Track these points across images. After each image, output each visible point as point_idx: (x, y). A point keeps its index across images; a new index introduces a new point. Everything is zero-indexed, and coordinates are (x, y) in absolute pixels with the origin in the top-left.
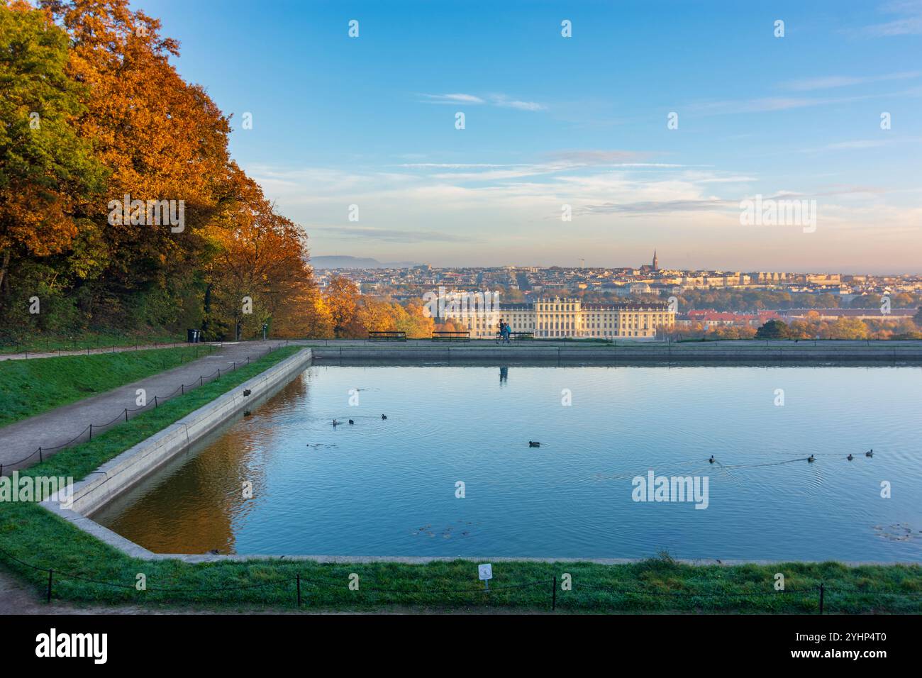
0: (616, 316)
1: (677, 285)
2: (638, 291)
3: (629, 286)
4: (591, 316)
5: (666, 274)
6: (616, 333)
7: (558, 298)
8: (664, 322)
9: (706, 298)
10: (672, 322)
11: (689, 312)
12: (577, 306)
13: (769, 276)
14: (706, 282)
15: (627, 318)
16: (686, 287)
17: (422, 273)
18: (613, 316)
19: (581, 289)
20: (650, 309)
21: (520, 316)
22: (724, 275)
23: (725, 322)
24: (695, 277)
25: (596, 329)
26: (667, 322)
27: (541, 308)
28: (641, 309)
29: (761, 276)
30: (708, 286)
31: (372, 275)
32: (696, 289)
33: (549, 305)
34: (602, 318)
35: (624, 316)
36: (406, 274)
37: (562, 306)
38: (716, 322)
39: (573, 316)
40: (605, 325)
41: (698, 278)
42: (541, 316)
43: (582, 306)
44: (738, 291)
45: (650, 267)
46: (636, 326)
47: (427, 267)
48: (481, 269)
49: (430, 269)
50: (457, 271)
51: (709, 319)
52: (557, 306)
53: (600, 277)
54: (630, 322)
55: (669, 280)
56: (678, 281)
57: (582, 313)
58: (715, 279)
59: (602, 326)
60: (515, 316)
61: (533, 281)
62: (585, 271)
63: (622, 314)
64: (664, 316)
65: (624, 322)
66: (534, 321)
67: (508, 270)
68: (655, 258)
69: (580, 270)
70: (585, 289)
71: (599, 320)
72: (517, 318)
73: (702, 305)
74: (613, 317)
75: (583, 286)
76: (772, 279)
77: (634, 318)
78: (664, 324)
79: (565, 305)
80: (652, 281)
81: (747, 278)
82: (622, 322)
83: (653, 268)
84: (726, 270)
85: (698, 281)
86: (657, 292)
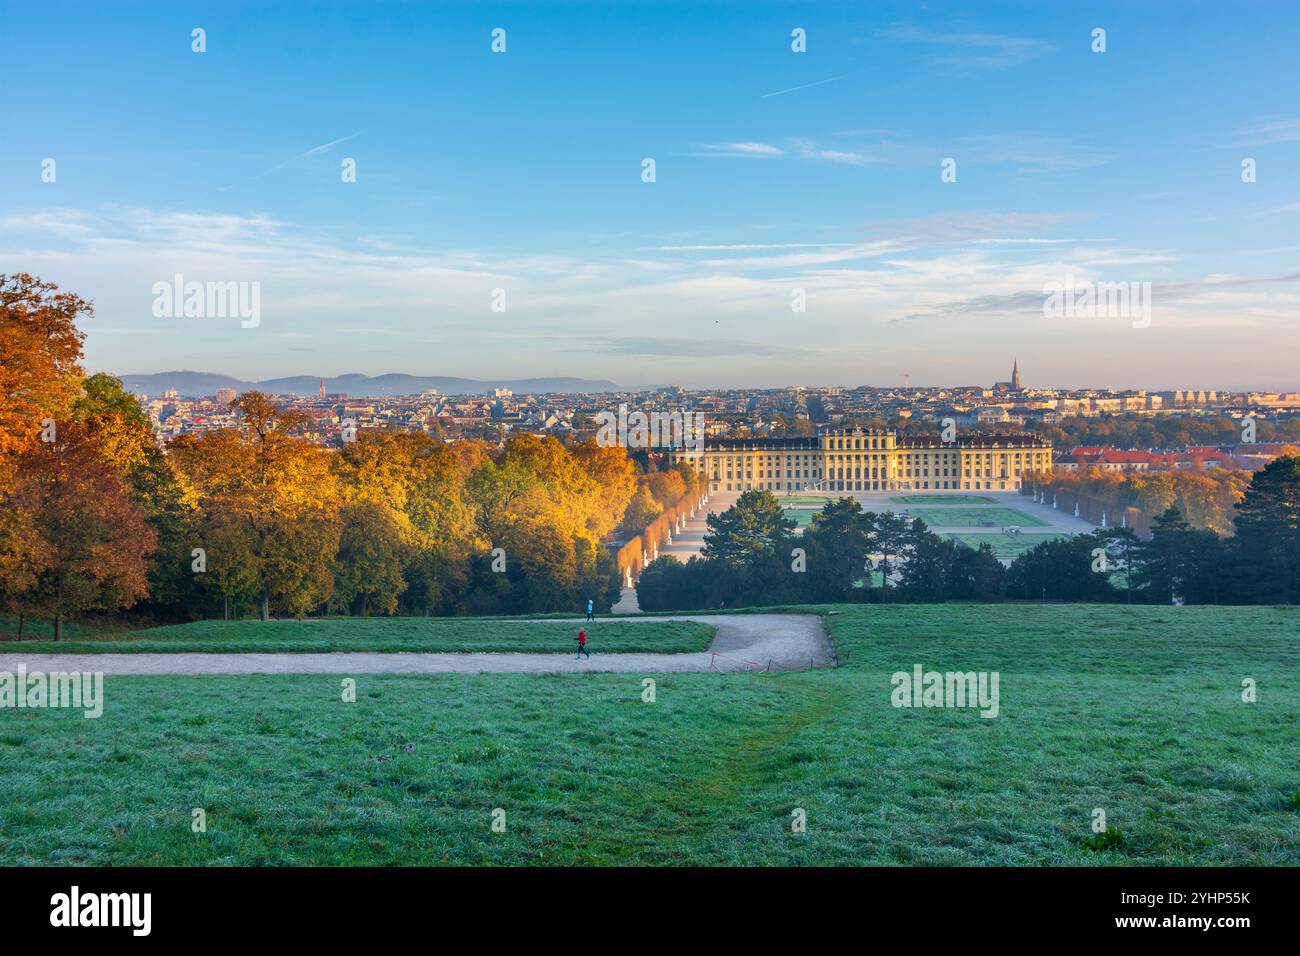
0: (954, 456)
1: (1050, 410)
2: (991, 419)
3: (976, 412)
4: (913, 458)
5: (1032, 394)
6: (955, 485)
7: (858, 428)
8: (1035, 466)
9: (1097, 429)
10: (1047, 465)
11: (1073, 451)
12: (891, 442)
13: (1191, 397)
14: (1094, 407)
15: (973, 459)
16: (1064, 414)
17: (668, 397)
18: (950, 457)
19: (903, 418)
20: (1010, 445)
21: (797, 458)
22: (1121, 395)
23: (1134, 465)
24: (1078, 399)
25: (922, 479)
26: (1039, 466)
27: (832, 446)
28: (996, 445)
29: (1179, 396)
30: (1097, 412)
31: (594, 401)
32: (1080, 416)
33: (845, 440)
34: (931, 460)
35: (968, 456)
36: (644, 400)
37: (866, 442)
38: (1119, 466)
39: (884, 457)
40: (937, 472)
41: (1083, 401)
42: (832, 458)
43: (898, 441)
44: (1145, 418)
45: (1007, 384)
46: (988, 472)
47: (677, 389)
48: (755, 391)
49: (681, 391)
50: (719, 394)
51: (1108, 462)
52: (858, 442)
53: (933, 399)
54: (978, 467)
55: (1038, 404)
56: (1052, 404)
57: (899, 452)
58: (1108, 401)
59: (931, 472)
60: (789, 458)
61: (831, 407)
62: (910, 392)
63: (964, 453)
64: (1034, 457)
65: (968, 467)
66: (821, 466)
67: (795, 392)
68: (1015, 372)
69: (902, 391)
70: (909, 418)
71: (926, 463)
72: (793, 461)
73: (1091, 440)
74: (950, 459)
75: (907, 414)
76: (1196, 401)
77: (984, 459)
78: (1034, 469)
79: (871, 440)
80: (1012, 405)
81: (1157, 400)
82: (964, 467)
83: (1012, 386)
84: (1123, 389)
85: (1081, 405)
86: (1020, 421)
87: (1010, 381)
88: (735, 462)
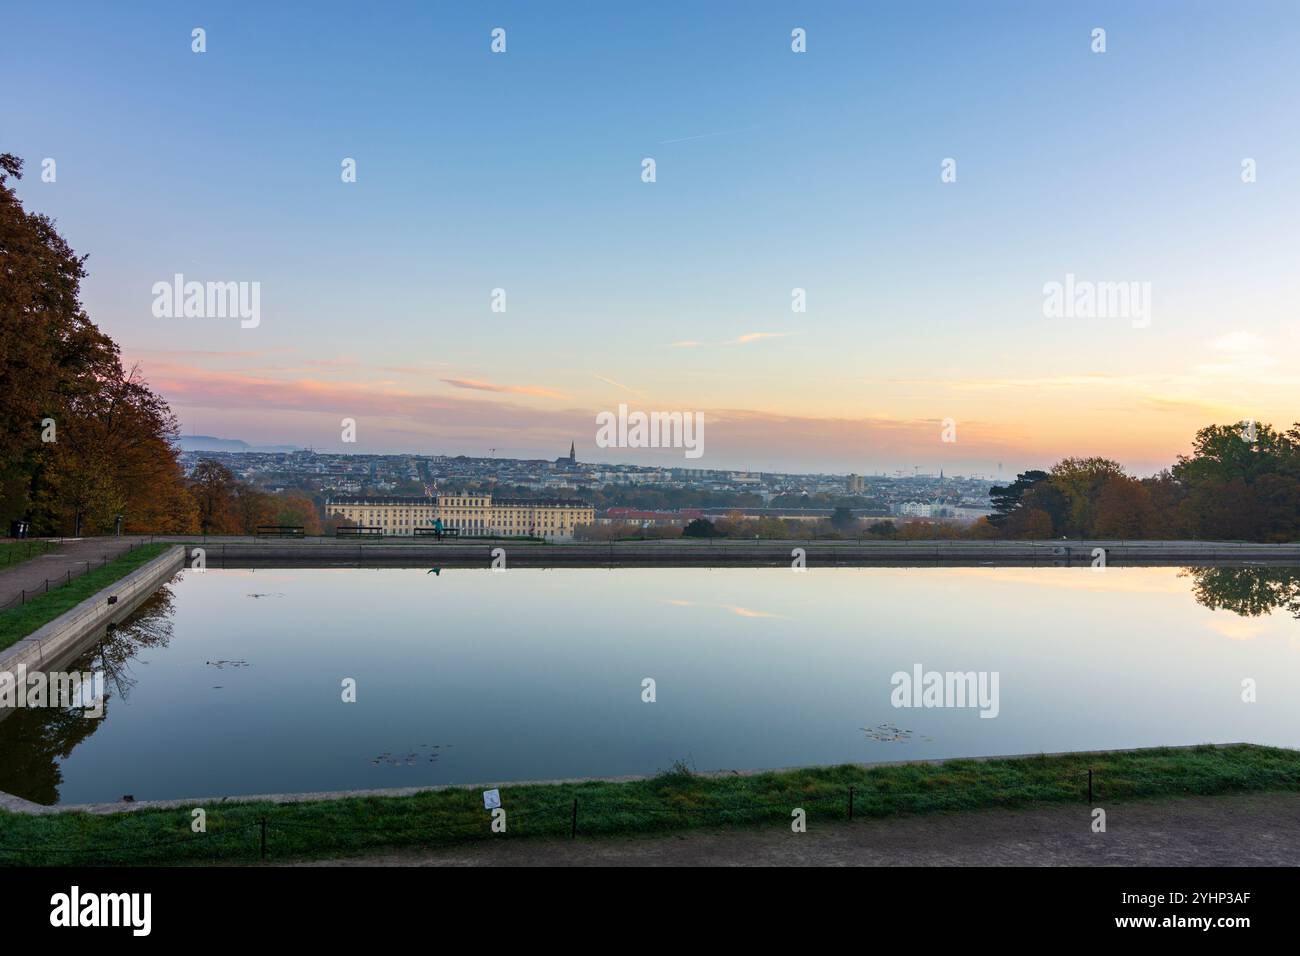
0: (530, 512)
1: (596, 480)
2: (554, 486)
3: (545, 480)
4: (502, 513)
5: (584, 467)
7: (466, 492)
8: (582, 521)
9: (626, 495)
10: (590, 520)
11: (608, 510)
12: (487, 502)
13: (691, 473)
14: (626, 478)
15: (543, 515)
16: (605, 483)
17: (303, 459)
18: (527, 513)
19: (491, 482)
20: (567, 506)
22: (644, 471)
23: (646, 521)
24: (615, 472)
25: (508, 526)
26: (585, 521)
27: (446, 503)
28: (558, 506)
29: (683, 473)
30: (628, 482)
31: (240, 459)
32: (616, 485)
33: (455, 500)
34: (514, 515)
35: (539, 513)
36: (283, 460)
37: (471, 501)
38: (637, 521)
39: (482, 512)
40: (519, 524)
41: (619, 474)
42: (446, 512)
43: (493, 502)
44: (660, 489)
45: (567, 459)
46: (552, 524)
47: (310, 452)
48: (374, 456)
49: (313, 454)
50: (346, 458)
51: (630, 518)
52: (464, 501)
53: (513, 468)
54: (546, 520)
55: (588, 475)
56: (597, 475)
57: (493, 509)
58: (636, 475)
59: (515, 524)
60: (415, 511)
61: (436, 472)
62: (496, 462)
63: (536, 510)
64: (582, 514)
65: (539, 520)
67: (407, 458)
68: (573, 450)
69: (490, 460)
70: (496, 483)
71: (511, 517)
72: (418, 513)
73: (622, 502)
74: (527, 515)
75: (494, 480)
76: (694, 476)
77: (549, 515)
78: (582, 523)
79: (474, 500)
80: (569, 475)
81: (668, 475)
82: (537, 520)
83: (570, 461)
84: (646, 466)
85: (617, 477)
86: (575, 488)
87: (569, 456)
88: (375, 514)
